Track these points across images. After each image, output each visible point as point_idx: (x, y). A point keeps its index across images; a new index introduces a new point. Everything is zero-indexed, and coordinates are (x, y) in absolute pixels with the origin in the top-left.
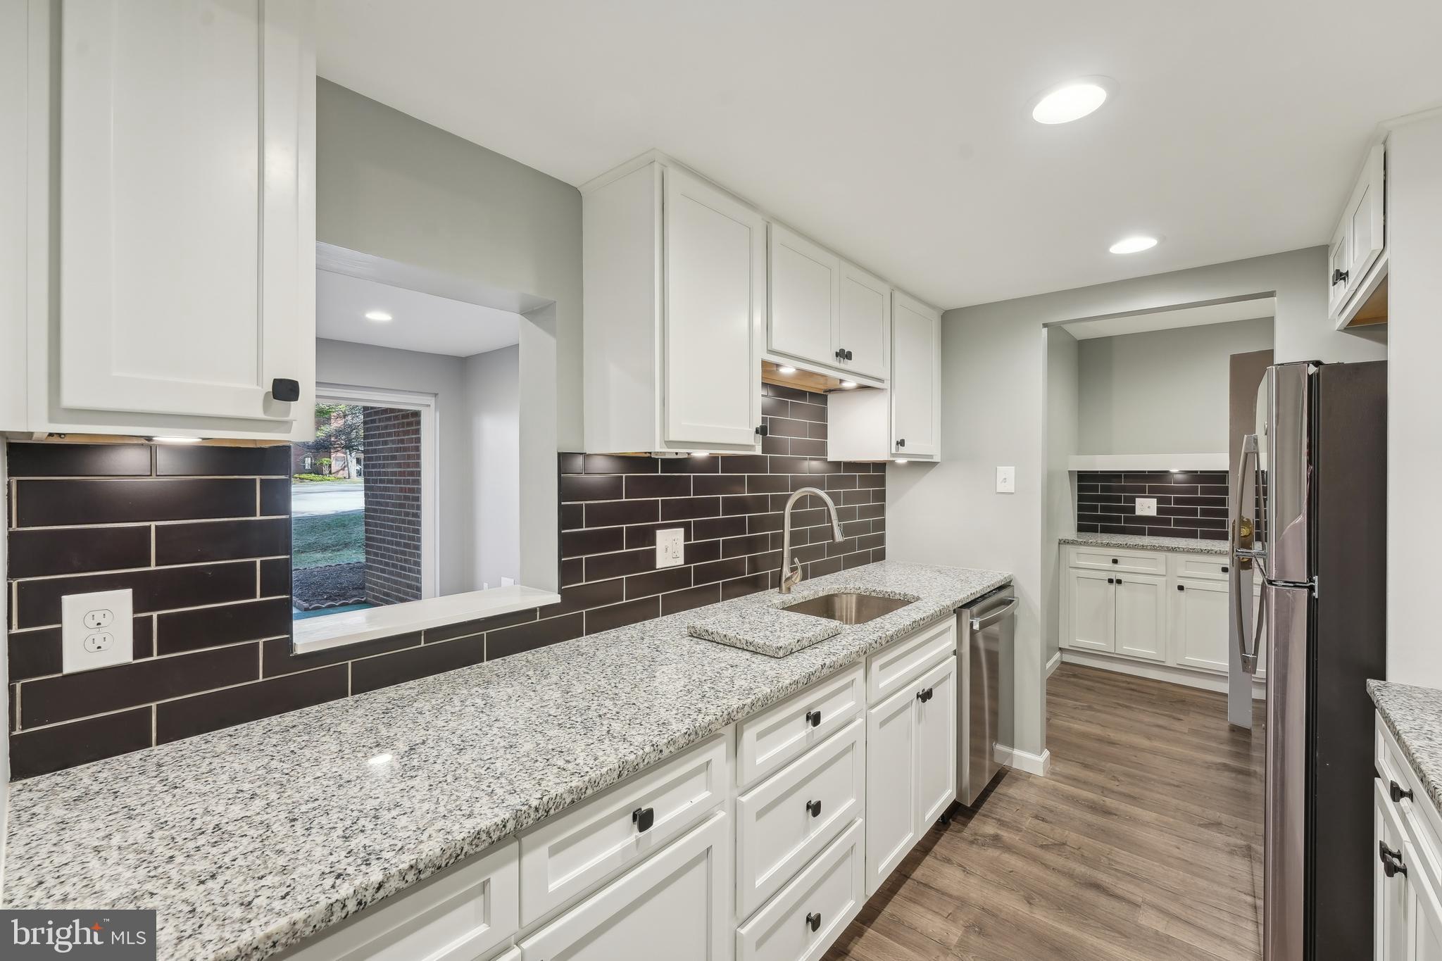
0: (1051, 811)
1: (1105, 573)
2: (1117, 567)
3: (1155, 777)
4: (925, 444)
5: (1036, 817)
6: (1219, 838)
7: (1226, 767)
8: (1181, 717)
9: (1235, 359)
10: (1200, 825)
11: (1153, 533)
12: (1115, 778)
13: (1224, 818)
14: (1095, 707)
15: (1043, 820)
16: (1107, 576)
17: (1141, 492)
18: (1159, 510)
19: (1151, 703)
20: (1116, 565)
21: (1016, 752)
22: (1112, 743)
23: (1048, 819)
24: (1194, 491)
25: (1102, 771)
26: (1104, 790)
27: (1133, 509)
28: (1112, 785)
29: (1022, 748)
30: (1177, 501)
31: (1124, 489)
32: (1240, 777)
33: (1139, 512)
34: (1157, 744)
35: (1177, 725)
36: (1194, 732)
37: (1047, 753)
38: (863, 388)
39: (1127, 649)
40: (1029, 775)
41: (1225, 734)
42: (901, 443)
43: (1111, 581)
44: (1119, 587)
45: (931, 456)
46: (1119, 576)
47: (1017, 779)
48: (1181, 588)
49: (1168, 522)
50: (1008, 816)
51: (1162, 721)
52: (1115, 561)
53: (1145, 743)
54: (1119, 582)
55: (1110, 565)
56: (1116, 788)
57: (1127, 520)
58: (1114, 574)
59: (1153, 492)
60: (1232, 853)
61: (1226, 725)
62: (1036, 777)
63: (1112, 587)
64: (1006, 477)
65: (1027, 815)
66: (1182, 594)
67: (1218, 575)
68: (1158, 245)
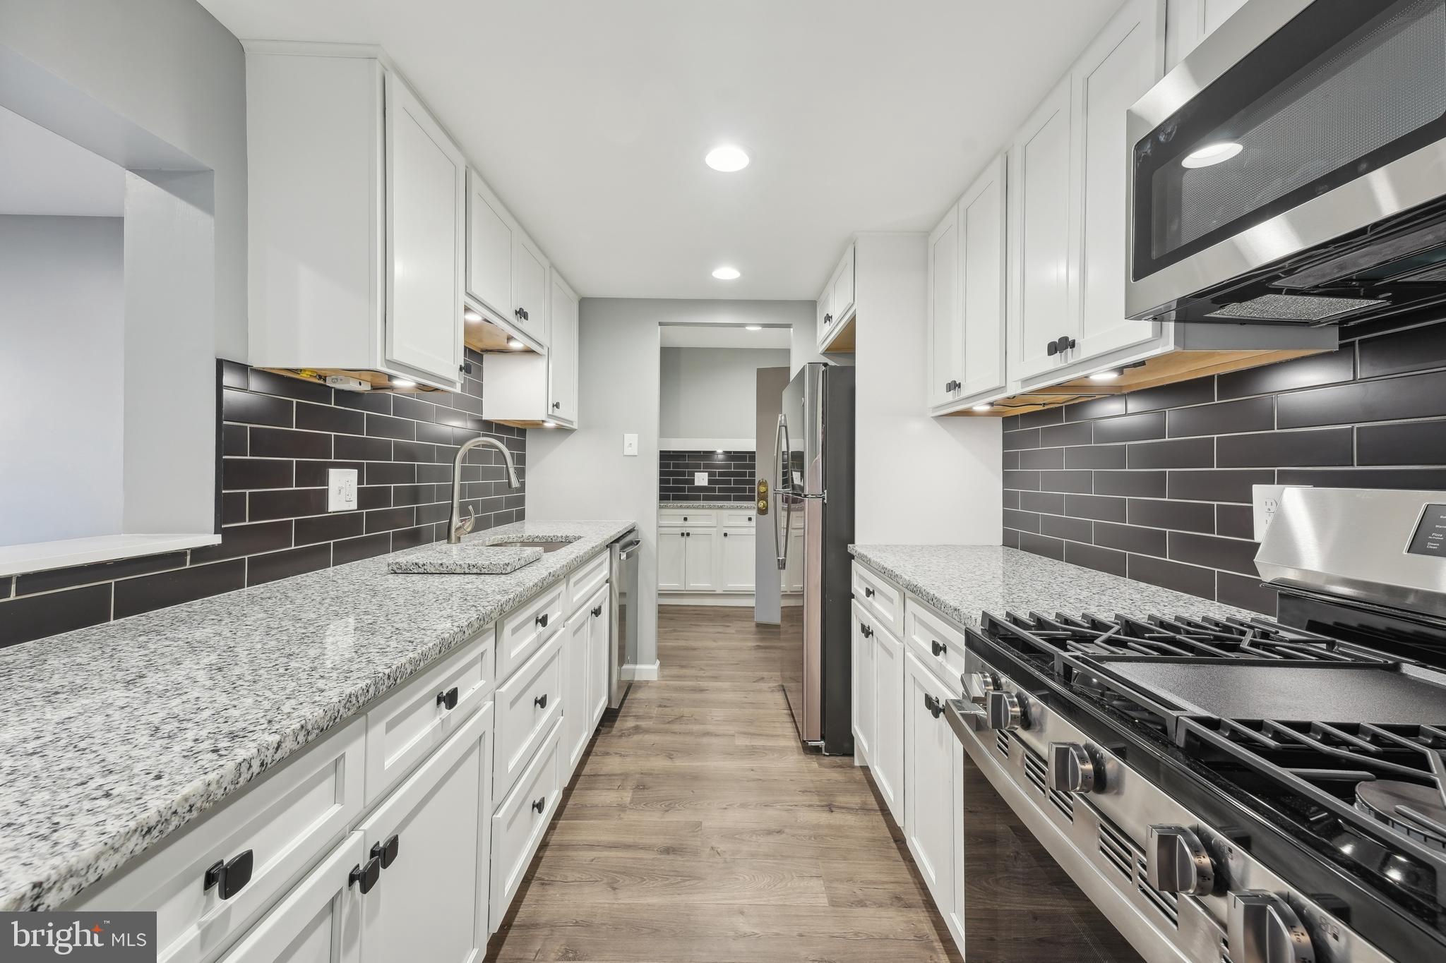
0: (669, 700)
1: (678, 529)
3: (723, 662)
4: (570, 412)
5: (660, 706)
6: (764, 686)
7: (759, 647)
8: (729, 624)
9: (759, 370)
10: (754, 682)
11: (706, 498)
12: (702, 669)
13: (765, 674)
15: (665, 706)
16: (679, 531)
17: (698, 468)
18: (710, 482)
19: (711, 620)
20: (686, 522)
21: (638, 667)
22: (694, 649)
23: (669, 705)
24: (730, 466)
25: (692, 667)
26: (697, 678)
27: (693, 481)
28: (701, 673)
29: (641, 663)
30: (721, 474)
31: (687, 466)
32: (767, 650)
33: (697, 484)
34: (720, 643)
35: (729, 630)
36: (738, 632)
37: (658, 662)
38: (529, 351)
39: (694, 585)
40: (647, 682)
41: (754, 629)
42: (557, 405)
43: (683, 534)
44: (688, 539)
45: (571, 422)
46: (688, 530)
47: (640, 687)
48: (726, 535)
49: (713, 490)
50: (641, 711)
51: (720, 629)
52: (685, 519)
53: (714, 644)
54: (688, 534)
55: (681, 522)
56: (704, 675)
57: (689, 490)
58: (685, 529)
59: (707, 467)
60: (772, 691)
61: (754, 624)
62: (652, 682)
63: (684, 538)
64: (631, 442)
65: (654, 707)
66: (727, 539)
67: (747, 523)
68: (739, 278)
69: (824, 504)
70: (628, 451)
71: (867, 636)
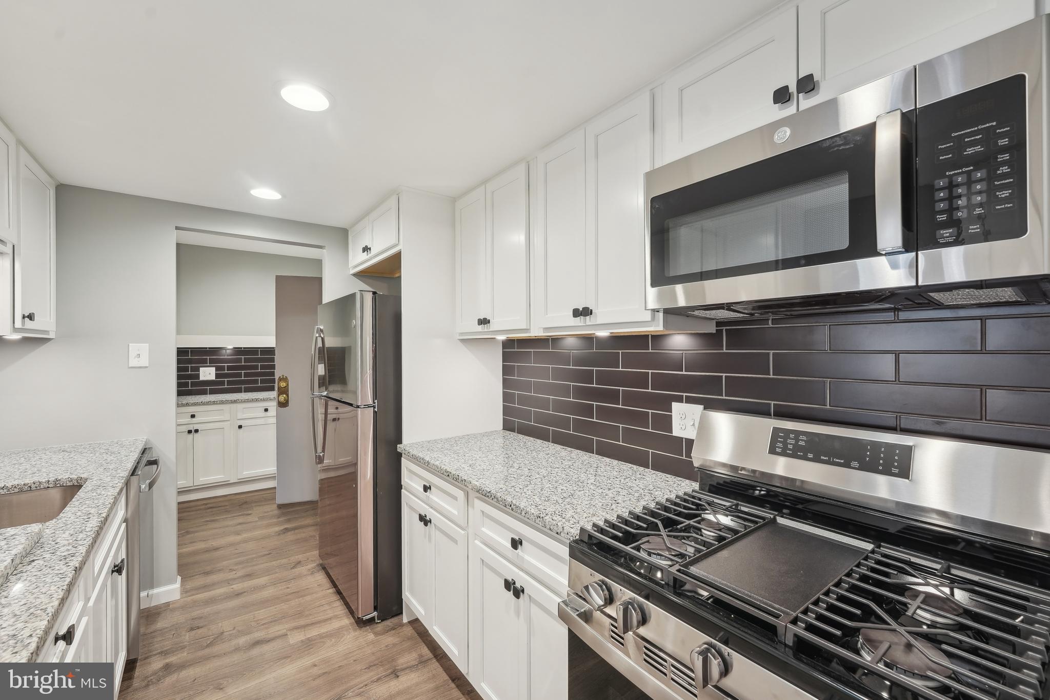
0: (201, 618)
1: (184, 427)
2: (194, 420)
3: (254, 556)
4: (48, 325)
5: (192, 629)
6: (302, 570)
7: (286, 530)
8: (250, 512)
10: (292, 569)
11: (213, 392)
12: (231, 570)
13: (300, 557)
14: (191, 530)
15: (198, 628)
16: (186, 428)
17: (203, 363)
18: (217, 376)
19: (227, 512)
20: (194, 419)
21: (156, 591)
22: (216, 549)
23: (202, 625)
24: (239, 360)
25: (220, 570)
26: (228, 582)
27: (198, 376)
28: (231, 575)
29: (159, 586)
30: (229, 368)
31: (190, 362)
32: (296, 531)
33: (202, 378)
34: (245, 535)
35: (250, 518)
36: (261, 518)
37: (179, 578)
39: (203, 480)
40: (167, 604)
41: (276, 512)
42: (28, 318)
43: (190, 432)
44: (196, 435)
45: (48, 333)
46: (196, 427)
47: (159, 614)
48: (240, 427)
49: (222, 383)
51: (241, 520)
52: (193, 416)
53: (239, 538)
54: (197, 431)
55: (189, 420)
56: (236, 576)
57: (193, 384)
58: (192, 426)
59: (212, 362)
60: (312, 573)
61: (275, 506)
62: (174, 602)
63: (191, 436)
64: (141, 354)
65: (183, 633)
66: (241, 430)
67: (263, 414)
68: (279, 199)
69: (375, 412)
70: (133, 362)
71: (426, 524)
